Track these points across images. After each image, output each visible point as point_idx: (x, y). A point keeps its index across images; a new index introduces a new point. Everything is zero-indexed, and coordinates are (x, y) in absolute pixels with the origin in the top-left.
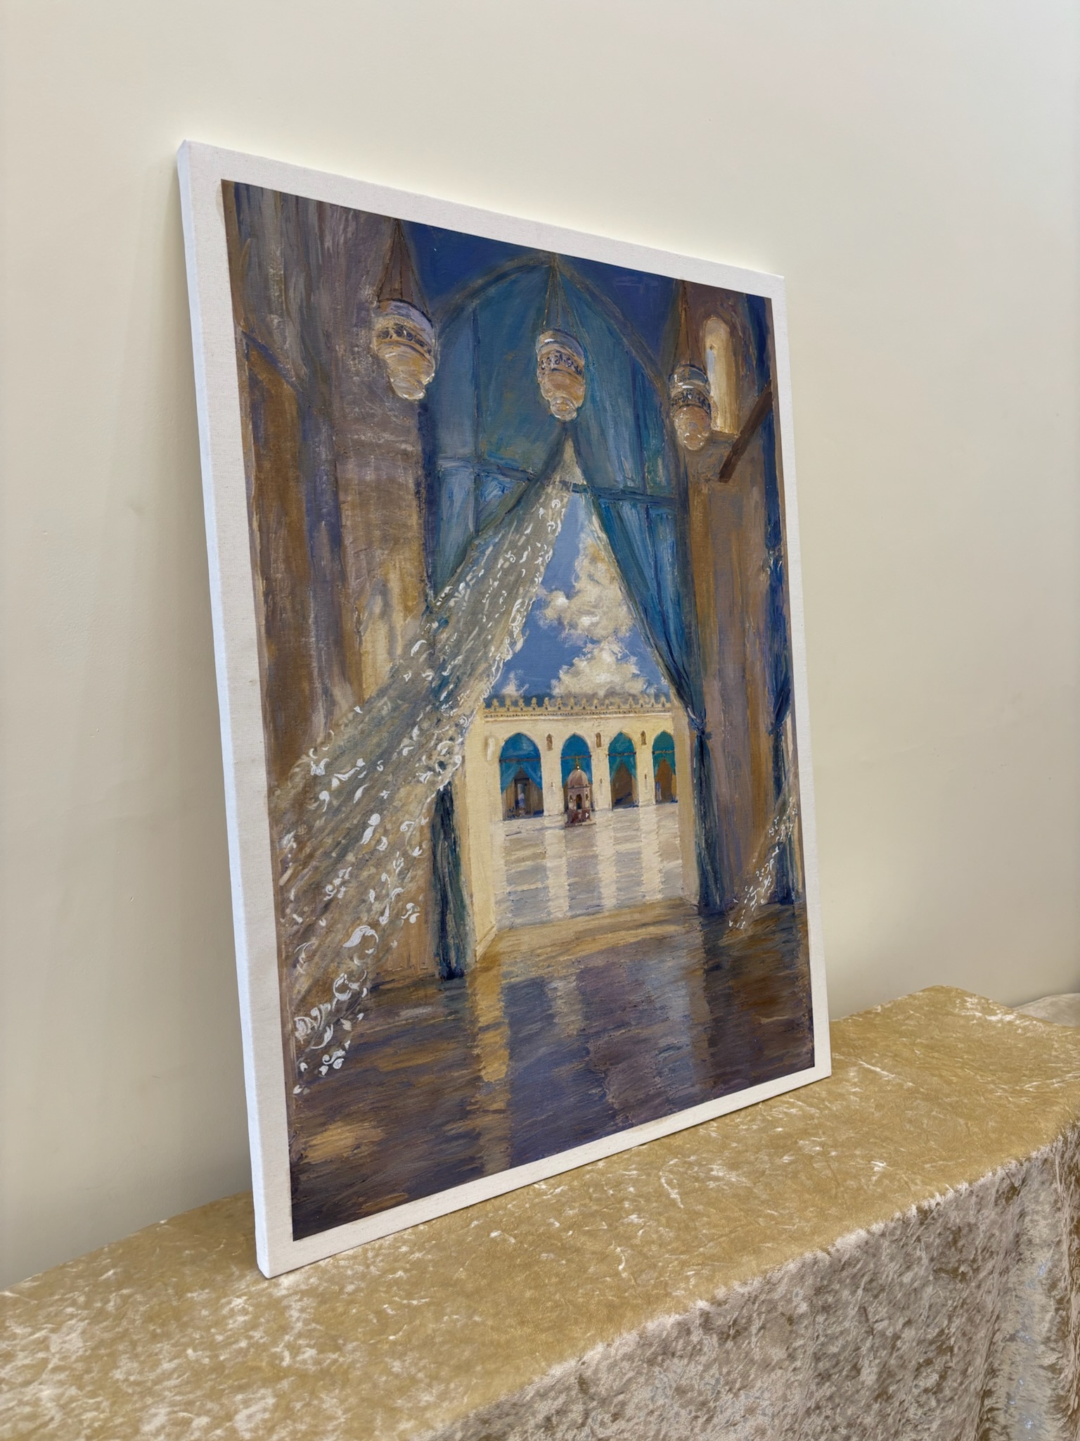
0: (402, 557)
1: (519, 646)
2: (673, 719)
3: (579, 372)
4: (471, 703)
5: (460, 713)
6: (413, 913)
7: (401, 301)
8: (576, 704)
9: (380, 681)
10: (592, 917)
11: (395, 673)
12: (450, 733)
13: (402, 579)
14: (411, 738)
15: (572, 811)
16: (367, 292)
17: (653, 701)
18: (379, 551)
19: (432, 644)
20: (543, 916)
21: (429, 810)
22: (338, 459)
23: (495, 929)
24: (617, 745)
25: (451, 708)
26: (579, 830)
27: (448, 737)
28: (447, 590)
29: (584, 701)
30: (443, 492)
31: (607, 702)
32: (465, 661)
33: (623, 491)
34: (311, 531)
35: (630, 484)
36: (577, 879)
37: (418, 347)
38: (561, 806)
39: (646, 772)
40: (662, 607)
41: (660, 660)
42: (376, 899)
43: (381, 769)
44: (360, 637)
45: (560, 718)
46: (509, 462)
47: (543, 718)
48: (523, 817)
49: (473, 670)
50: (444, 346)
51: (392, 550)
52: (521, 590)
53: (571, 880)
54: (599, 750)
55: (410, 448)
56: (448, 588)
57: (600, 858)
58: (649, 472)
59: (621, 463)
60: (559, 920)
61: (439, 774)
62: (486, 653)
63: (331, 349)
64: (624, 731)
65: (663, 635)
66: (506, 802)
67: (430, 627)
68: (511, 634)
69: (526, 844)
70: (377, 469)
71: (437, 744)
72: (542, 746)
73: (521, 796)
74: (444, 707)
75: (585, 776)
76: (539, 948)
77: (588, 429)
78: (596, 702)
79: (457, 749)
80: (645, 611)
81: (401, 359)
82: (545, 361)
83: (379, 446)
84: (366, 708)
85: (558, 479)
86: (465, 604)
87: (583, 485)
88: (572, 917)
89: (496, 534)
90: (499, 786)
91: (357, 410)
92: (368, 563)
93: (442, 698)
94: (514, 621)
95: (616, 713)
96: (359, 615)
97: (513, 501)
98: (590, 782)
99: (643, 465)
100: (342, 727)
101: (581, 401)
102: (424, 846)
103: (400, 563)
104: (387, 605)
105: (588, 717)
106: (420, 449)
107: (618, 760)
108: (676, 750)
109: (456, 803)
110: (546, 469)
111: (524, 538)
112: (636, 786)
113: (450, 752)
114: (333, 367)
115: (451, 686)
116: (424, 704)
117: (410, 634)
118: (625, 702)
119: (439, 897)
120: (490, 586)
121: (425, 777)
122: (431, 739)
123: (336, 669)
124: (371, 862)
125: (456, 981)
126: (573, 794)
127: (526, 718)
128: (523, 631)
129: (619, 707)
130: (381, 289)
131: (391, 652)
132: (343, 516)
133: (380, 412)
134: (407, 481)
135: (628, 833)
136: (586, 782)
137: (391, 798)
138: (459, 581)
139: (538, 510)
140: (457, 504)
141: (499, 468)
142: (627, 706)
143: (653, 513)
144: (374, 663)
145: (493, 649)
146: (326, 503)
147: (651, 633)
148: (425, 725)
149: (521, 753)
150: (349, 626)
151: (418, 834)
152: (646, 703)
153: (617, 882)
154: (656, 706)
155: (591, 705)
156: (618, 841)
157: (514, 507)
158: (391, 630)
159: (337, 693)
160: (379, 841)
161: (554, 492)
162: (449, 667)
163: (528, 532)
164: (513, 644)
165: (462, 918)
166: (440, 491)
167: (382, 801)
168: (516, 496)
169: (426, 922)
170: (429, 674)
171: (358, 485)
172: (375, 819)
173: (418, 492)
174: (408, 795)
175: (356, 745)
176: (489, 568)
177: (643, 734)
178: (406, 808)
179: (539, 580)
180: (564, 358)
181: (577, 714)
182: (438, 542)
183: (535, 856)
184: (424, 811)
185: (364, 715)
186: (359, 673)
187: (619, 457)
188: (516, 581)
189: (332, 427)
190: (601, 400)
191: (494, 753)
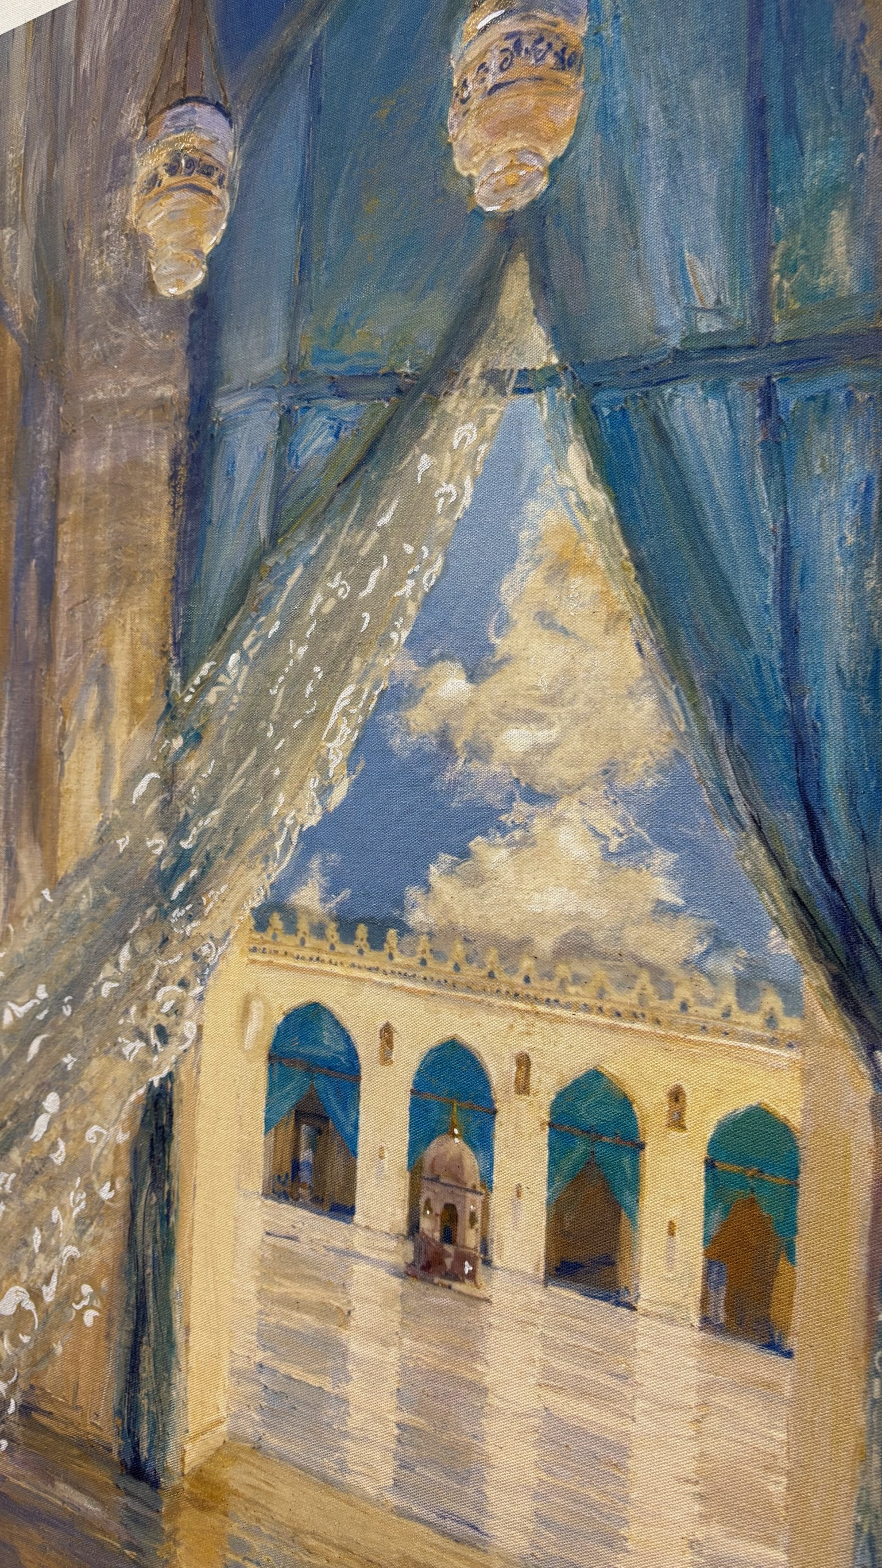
0: (136, 609)
1: (338, 795)
2: (806, 1076)
3: (566, 60)
4: (226, 914)
5: (204, 932)
6: (90, 1306)
7: (182, 102)
8: (469, 960)
9: (81, 850)
10: (452, 1546)
11: (106, 834)
12: (183, 970)
13: (133, 654)
14: (117, 965)
15: (428, 1241)
16: (132, 114)
17: (730, 998)
18: (103, 602)
19: (168, 782)
20: (328, 1464)
21: (132, 1118)
22: (64, 442)
23: (223, 1428)
24: (583, 1106)
25: (190, 918)
26: (440, 1298)
27: (178, 979)
28: (205, 669)
29: (492, 956)
30: (217, 466)
31: (562, 970)
32: (225, 822)
33: (679, 354)
34: (17, 580)
35: (707, 324)
36: (421, 1422)
37: (204, 182)
38: (400, 1216)
39: (673, 1213)
40: (797, 699)
41: (770, 872)
42: (43, 1247)
43: (67, 1011)
44: (63, 762)
45: (421, 987)
46: (359, 362)
47: (377, 978)
48: (304, 1206)
49: (238, 841)
50: (249, 156)
51: (122, 598)
52: (357, 664)
53: (406, 1417)
54: (521, 1102)
55: (167, 391)
56: (207, 666)
57: (491, 1399)
58: (788, 269)
59: (680, 270)
60: (366, 1498)
61: (155, 1051)
62: (266, 808)
63: (71, 250)
64: (610, 1068)
65: (789, 789)
66: (273, 1153)
67: (169, 747)
68: (323, 766)
69: (307, 1272)
70: (115, 447)
71: (157, 988)
72: (367, 1049)
73: (306, 1155)
74: (177, 913)
75: (471, 1162)
76: (313, 1534)
77: (580, 207)
78: (527, 963)
79: (190, 1007)
80: (727, 712)
81: (173, 219)
82: (470, 77)
83: (121, 402)
84: (59, 894)
85: (477, 370)
86: (236, 699)
87: (548, 368)
88: (403, 1513)
89: (312, 535)
90: (262, 1115)
91: (97, 347)
92: (86, 626)
93: (175, 895)
94: (332, 736)
95: (587, 1009)
96: (64, 723)
97: (357, 453)
98: (487, 1183)
99: (763, 249)
100: (25, 922)
101: (565, 141)
102: (118, 1186)
103: (133, 620)
104: (105, 703)
105: (498, 1002)
106: (186, 387)
107: (580, 1147)
108: (807, 1181)
109: (178, 1121)
110: (446, 355)
111: (375, 536)
112: (633, 1246)
113: (177, 1011)
114: (71, 284)
115: (194, 872)
116: (144, 900)
117: (135, 759)
118: (627, 982)
119: (133, 1301)
120: (289, 657)
121: (133, 1048)
122: (148, 975)
123: (25, 819)
124: (41, 1179)
125: (142, 1489)
126: (436, 1196)
127: (337, 970)
128: (351, 762)
129: (601, 994)
130: (153, 99)
131: (102, 794)
132: (60, 545)
133: (129, 336)
134: (157, 459)
135: (590, 1374)
136: (472, 1178)
137: (78, 1069)
138: (228, 650)
139: (416, 459)
140: (241, 485)
141: (333, 383)
142: (631, 998)
143: (789, 399)
144: (77, 812)
145: (281, 799)
146: (41, 527)
147: (743, 783)
148: (142, 944)
149: (316, 1051)
150: (49, 742)
151: (111, 1157)
152: (702, 1001)
153: (536, 1496)
154: (738, 1015)
155: (513, 970)
156: (551, 1380)
157: (360, 464)
158: (108, 749)
159: (23, 859)
160: (54, 1147)
161: (463, 407)
162: (194, 831)
163: (385, 520)
164: (325, 790)
165: (168, 1369)
166: (211, 463)
167: (65, 1074)
168: (367, 437)
169: (108, 1336)
170: (158, 842)
171: (87, 484)
172: (52, 1102)
173: (174, 476)
174: (103, 1075)
175: (38, 959)
176: (291, 618)
177: (676, 1096)
178: (96, 1099)
179: (400, 636)
180: (526, 45)
181: (469, 988)
182: (198, 572)
183: (324, 1311)
184: (124, 1116)
185: (54, 907)
186: (55, 829)
187: (675, 256)
188: (348, 643)
189: (60, 391)
190: (631, 110)
191: (258, 1036)
